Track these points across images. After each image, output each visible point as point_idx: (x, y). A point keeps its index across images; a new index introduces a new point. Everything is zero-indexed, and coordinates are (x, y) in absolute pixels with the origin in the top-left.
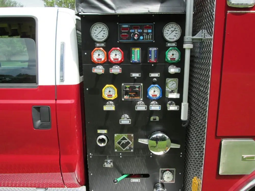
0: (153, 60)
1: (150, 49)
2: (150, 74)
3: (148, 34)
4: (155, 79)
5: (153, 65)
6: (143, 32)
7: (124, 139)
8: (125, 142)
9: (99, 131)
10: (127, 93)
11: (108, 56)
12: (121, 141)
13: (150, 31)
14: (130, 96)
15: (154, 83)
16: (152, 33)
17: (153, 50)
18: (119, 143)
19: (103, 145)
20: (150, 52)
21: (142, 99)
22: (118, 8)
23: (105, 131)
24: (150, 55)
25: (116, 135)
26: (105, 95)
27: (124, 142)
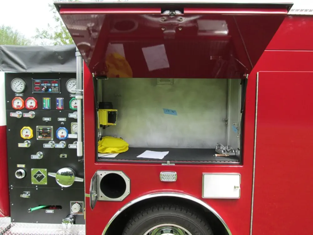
0: (60, 107)
1: (58, 99)
2: (58, 118)
3: (55, 87)
4: (62, 123)
5: (60, 111)
6: (51, 86)
7: (39, 173)
8: (40, 175)
9: (19, 166)
10: (40, 134)
11: (25, 104)
12: (37, 175)
13: (56, 85)
14: (43, 136)
15: (62, 126)
16: (58, 86)
17: (60, 99)
18: (35, 176)
19: (20, 177)
20: (58, 101)
21: (52, 139)
22: (28, 68)
23: (23, 166)
24: (57, 104)
25: (32, 169)
26: (23, 135)
27: (38, 175)
